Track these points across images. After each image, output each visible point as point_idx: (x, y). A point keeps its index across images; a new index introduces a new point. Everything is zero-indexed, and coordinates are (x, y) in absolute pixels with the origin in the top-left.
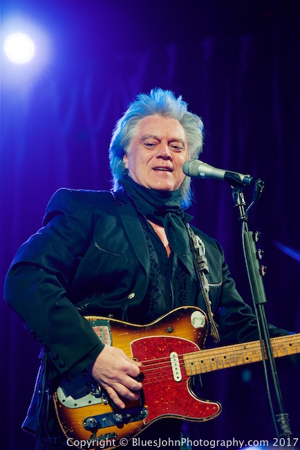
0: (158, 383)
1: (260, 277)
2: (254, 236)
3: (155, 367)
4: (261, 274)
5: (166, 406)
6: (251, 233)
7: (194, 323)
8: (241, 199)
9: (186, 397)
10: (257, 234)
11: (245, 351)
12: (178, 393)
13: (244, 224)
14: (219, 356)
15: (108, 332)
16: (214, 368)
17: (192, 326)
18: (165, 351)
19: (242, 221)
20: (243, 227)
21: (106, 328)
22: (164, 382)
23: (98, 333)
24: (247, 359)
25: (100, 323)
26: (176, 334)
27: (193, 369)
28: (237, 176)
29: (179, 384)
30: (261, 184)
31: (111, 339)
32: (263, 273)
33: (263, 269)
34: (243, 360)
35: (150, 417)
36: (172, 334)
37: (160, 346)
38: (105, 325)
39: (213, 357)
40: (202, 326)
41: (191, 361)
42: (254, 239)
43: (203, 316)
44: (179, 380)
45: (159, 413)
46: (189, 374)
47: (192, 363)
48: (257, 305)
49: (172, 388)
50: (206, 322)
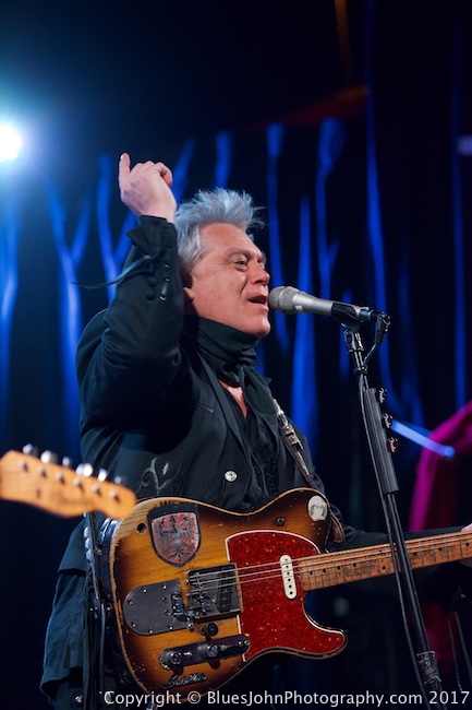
0: (263, 600)
1: (389, 454)
2: (377, 395)
3: (259, 576)
4: (390, 450)
5: (274, 634)
6: (373, 391)
7: (312, 513)
8: (357, 343)
9: (302, 622)
10: (382, 392)
11: (380, 557)
12: (290, 616)
13: (362, 379)
14: (347, 563)
15: (195, 522)
16: (341, 581)
17: (309, 518)
18: (273, 553)
19: (359, 373)
20: (361, 383)
21: (193, 515)
22: (271, 600)
23: (181, 524)
24: (384, 568)
25: (183, 508)
26: (289, 528)
27: (312, 581)
28: (350, 309)
29: (292, 603)
30: (386, 319)
31: (199, 533)
32: (393, 448)
33: (392, 442)
34: (379, 571)
35: (252, 651)
36: (284, 528)
37: (267, 545)
38: (190, 512)
39: (339, 564)
40: (323, 518)
41: (310, 569)
42: (378, 400)
43: (324, 504)
44: (292, 597)
45: (264, 646)
46: (306, 588)
47: (311, 573)
48: (385, 496)
49: (282, 609)
50: (329, 512)
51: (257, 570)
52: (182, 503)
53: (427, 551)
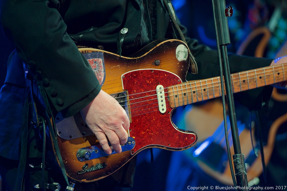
0: (145, 115)
1: (226, 18)
4: (227, 15)
5: (151, 136)
7: (178, 56)
9: (169, 128)
12: (162, 124)
14: (200, 89)
15: (102, 64)
17: (176, 59)
18: (152, 83)
21: (101, 60)
22: (150, 114)
23: (92, 66)
25: (94, 55)
26: (162, 66)
27: (177, 101)
29: (163, 116)
31: (104, 71)
32: (229, 14)
35: (136, 148)
36: (159, 67)
37: (148, 78)
38: (99, 58)
39: (195, 90)
40: (185, 59)
41: (176, 94)
43: (186, 50)
44: (163, 112)
45: (144, 144)
46: (173, 106)
47: (176, 96)
48: (221, 46)
49: (156, 120)
50: (189, 55)
51: (142, 95)
52: (93, 52)
53: (253, 79)
